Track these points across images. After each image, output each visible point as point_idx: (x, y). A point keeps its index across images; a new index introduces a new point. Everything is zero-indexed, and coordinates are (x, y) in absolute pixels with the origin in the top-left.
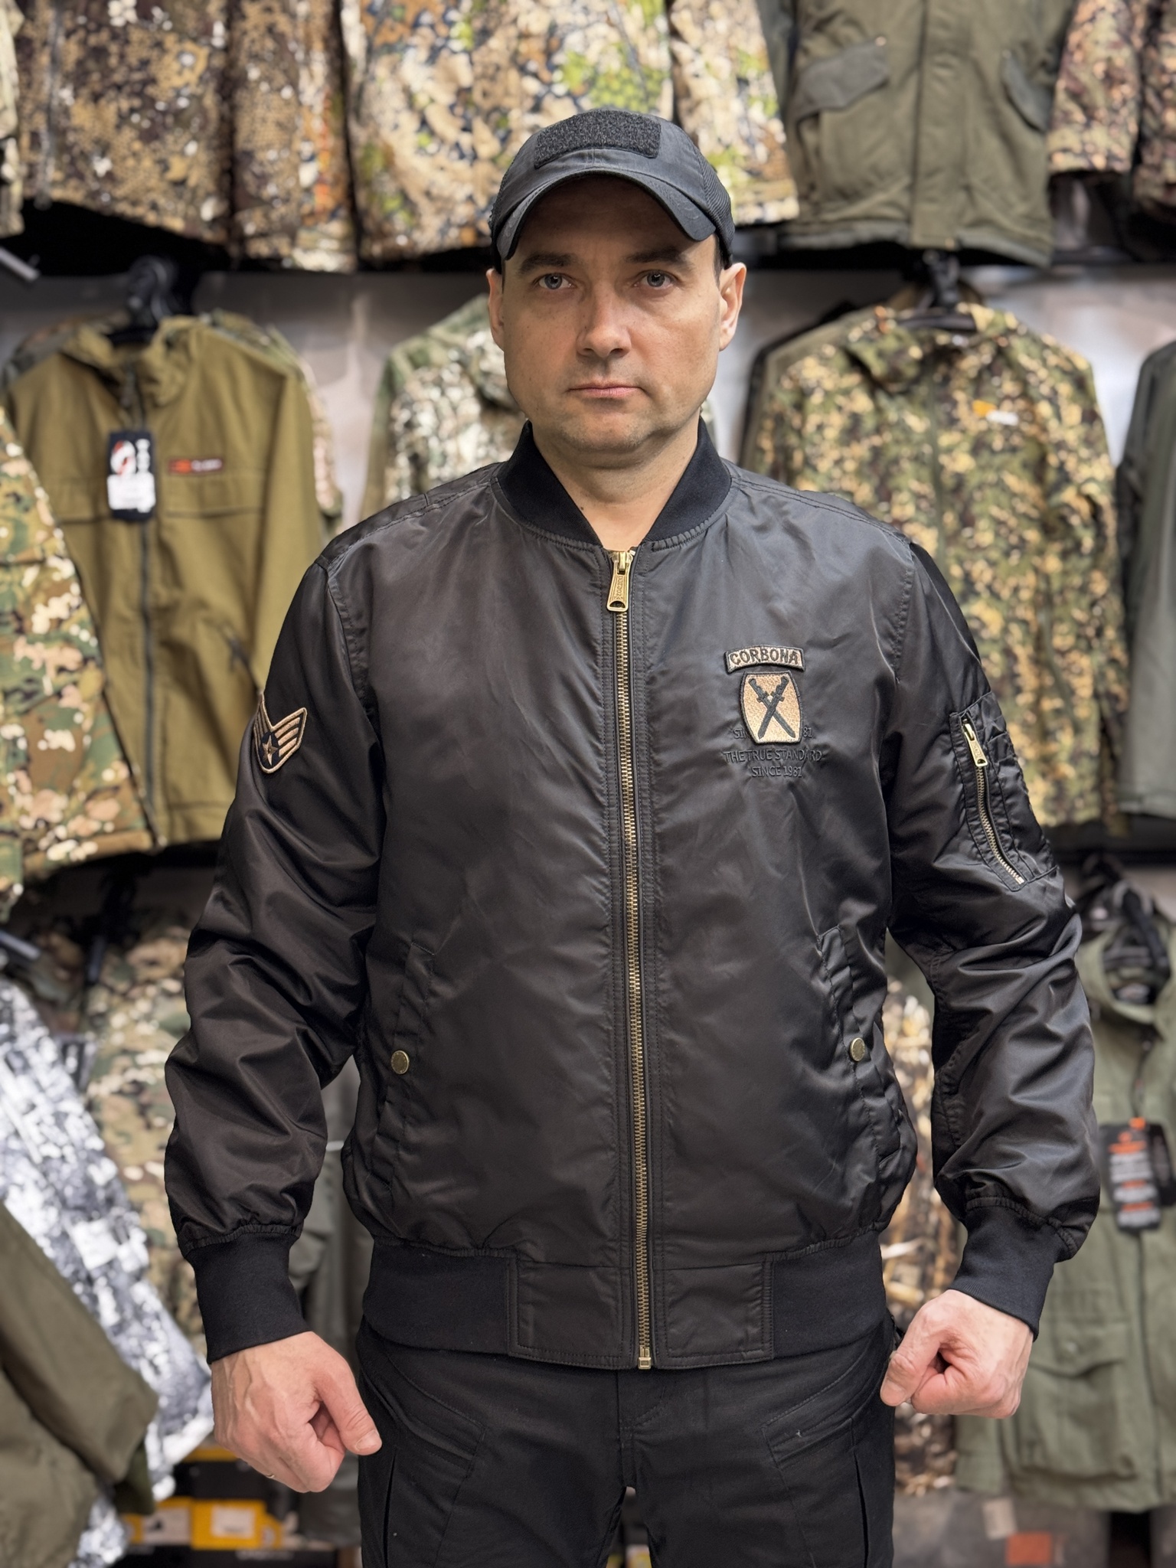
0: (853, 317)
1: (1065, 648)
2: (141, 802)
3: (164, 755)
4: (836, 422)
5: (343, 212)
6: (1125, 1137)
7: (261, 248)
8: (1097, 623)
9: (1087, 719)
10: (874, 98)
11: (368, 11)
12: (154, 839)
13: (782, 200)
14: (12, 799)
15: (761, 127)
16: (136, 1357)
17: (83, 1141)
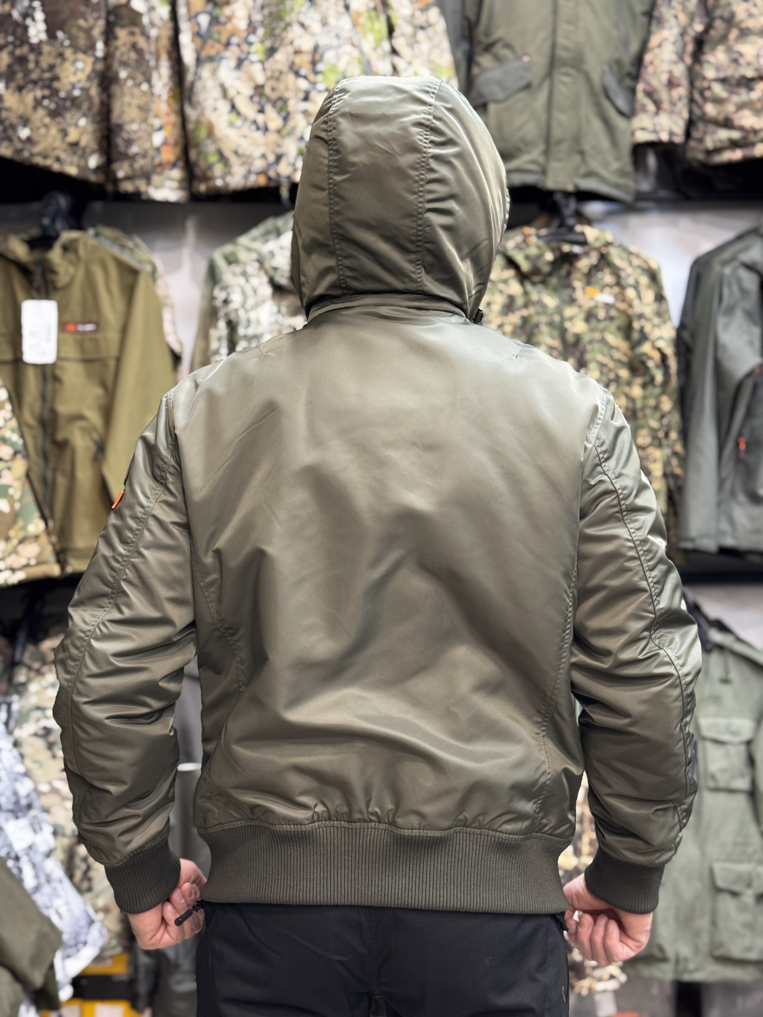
0: (511, 234)
1: (645, 446)
2: (53, 545)
4: (499, 300)
5: (181, 164)
7: (128, 187)
8: (665, 429)
9: (659, 491)
10: (522, 95)
11: (197, 34)
12: (62, 569)
16: (47, 907)
17: (12, 767)
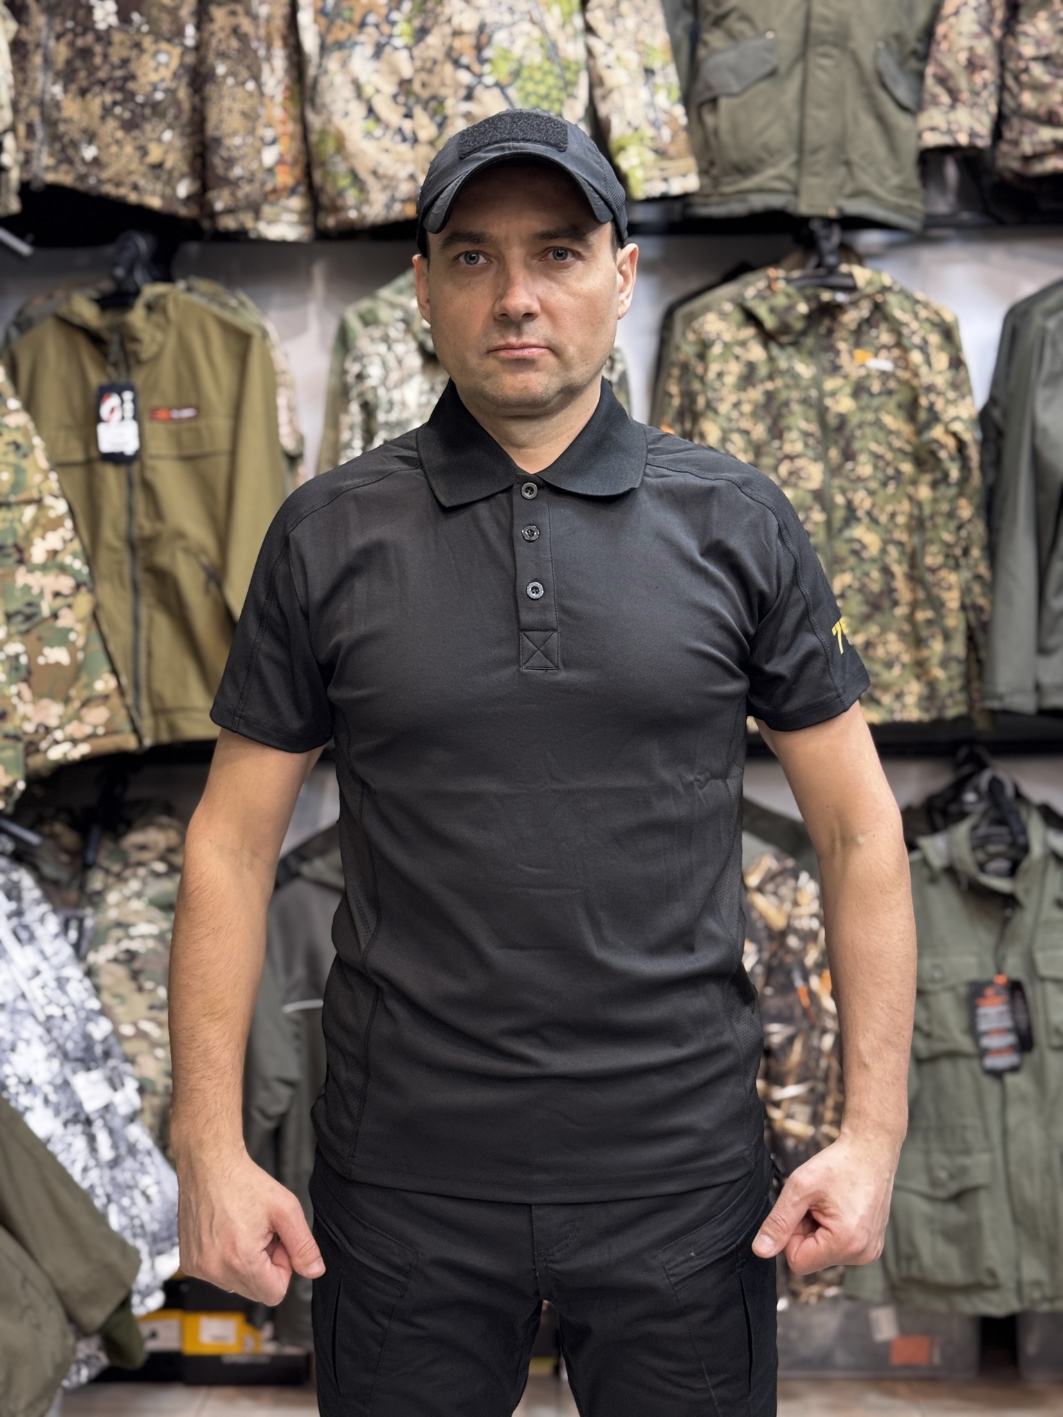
0: (749, 277)
1: (936, 566)
2: (127, 708)
3: (149, 666)
4: (734, 370)
5: (302, 189)
6: (990, 992)
7: (229, 223)
8: (963, 543)
9: (955, 629)
10: (764, 85)
11: (321, 12)
12: (140, 741)
13: (684, 175)
14: (15, 707)
15: (666, 112)
17: (83, 1002)
